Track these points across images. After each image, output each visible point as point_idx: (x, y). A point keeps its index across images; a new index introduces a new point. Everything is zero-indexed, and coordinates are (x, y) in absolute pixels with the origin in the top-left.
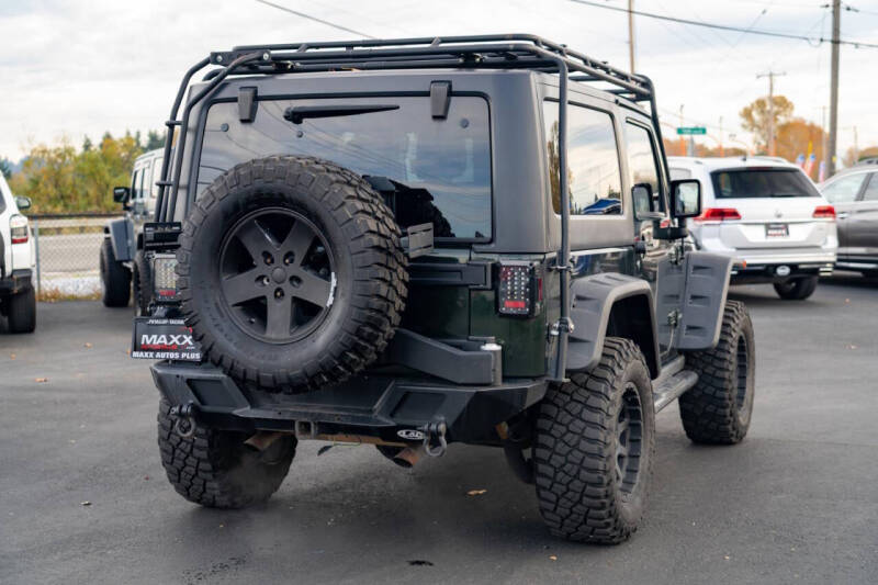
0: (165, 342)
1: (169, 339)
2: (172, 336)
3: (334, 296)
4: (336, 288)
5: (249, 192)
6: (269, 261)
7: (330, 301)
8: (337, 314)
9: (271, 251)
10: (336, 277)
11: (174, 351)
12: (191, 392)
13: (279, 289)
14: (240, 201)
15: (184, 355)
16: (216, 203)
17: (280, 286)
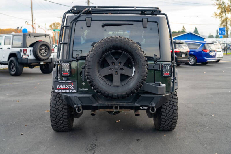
0: (65, 87)
1: (66, 86)
2: (67, 86)
3: (134, 73)
4: (134, 71)
5: (111, 46)
6: (114, 64)
7: (133, 74)
8: (136, 78)
9: (114, 62)
10: (135, 68)
11: (68, 90)
12: (79, 100)
13: (117, 72)
14: (108, 48)
15: (71, 91)
16: (100, 49)
17: (117, 71)
